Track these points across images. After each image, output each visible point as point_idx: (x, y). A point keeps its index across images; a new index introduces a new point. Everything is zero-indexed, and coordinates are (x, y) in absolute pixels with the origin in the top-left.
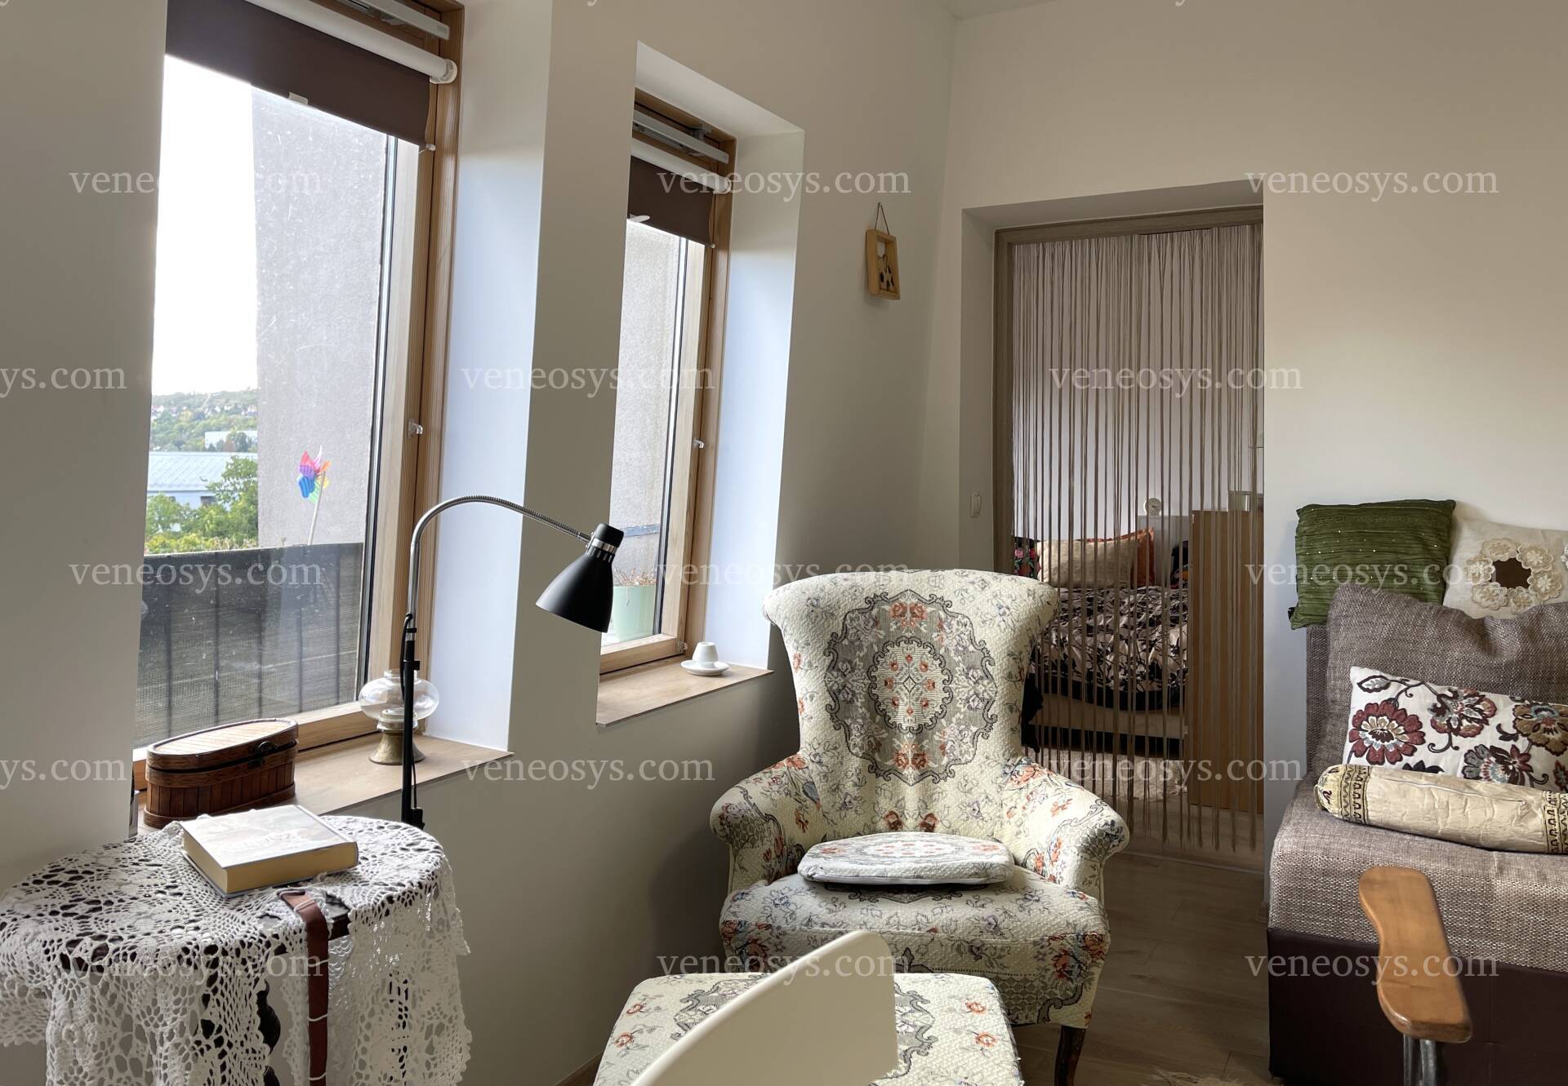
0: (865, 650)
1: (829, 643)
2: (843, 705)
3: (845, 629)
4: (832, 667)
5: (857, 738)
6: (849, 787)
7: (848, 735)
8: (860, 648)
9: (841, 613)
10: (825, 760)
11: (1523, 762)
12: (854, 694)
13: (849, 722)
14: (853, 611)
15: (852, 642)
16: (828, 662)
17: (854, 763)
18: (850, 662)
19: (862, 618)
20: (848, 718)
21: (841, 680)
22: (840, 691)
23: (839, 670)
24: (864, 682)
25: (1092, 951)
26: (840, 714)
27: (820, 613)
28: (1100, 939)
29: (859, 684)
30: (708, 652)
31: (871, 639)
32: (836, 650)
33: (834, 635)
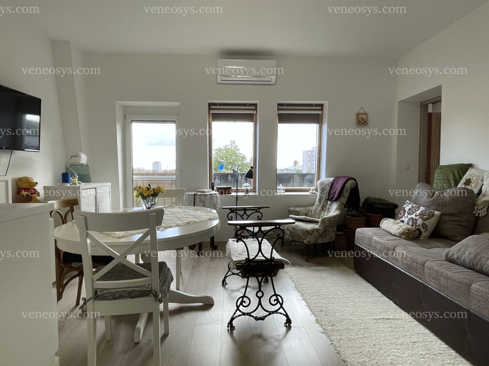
1: (321, 189)
3: (325, 187)
4: (321, 193)
5: (321, 205)
6: (318, 212)
7: (320, 204)
8: (326, 190)
9: (325, 184)
10: (316, 207)
11: (416, 221)
13: (321, 202)
17: (320, 208)
18: (324, 192)
19: (328, 185)
22: (321, 196)
24: (325, 196)
25: (307, 232)
26: (320, 200)
27: (322, 184)
28: (308, 231)
29: (324, 196)
30: (313, 190)
31: (328, 189)
32: (323, 190)
33: (323, 188)
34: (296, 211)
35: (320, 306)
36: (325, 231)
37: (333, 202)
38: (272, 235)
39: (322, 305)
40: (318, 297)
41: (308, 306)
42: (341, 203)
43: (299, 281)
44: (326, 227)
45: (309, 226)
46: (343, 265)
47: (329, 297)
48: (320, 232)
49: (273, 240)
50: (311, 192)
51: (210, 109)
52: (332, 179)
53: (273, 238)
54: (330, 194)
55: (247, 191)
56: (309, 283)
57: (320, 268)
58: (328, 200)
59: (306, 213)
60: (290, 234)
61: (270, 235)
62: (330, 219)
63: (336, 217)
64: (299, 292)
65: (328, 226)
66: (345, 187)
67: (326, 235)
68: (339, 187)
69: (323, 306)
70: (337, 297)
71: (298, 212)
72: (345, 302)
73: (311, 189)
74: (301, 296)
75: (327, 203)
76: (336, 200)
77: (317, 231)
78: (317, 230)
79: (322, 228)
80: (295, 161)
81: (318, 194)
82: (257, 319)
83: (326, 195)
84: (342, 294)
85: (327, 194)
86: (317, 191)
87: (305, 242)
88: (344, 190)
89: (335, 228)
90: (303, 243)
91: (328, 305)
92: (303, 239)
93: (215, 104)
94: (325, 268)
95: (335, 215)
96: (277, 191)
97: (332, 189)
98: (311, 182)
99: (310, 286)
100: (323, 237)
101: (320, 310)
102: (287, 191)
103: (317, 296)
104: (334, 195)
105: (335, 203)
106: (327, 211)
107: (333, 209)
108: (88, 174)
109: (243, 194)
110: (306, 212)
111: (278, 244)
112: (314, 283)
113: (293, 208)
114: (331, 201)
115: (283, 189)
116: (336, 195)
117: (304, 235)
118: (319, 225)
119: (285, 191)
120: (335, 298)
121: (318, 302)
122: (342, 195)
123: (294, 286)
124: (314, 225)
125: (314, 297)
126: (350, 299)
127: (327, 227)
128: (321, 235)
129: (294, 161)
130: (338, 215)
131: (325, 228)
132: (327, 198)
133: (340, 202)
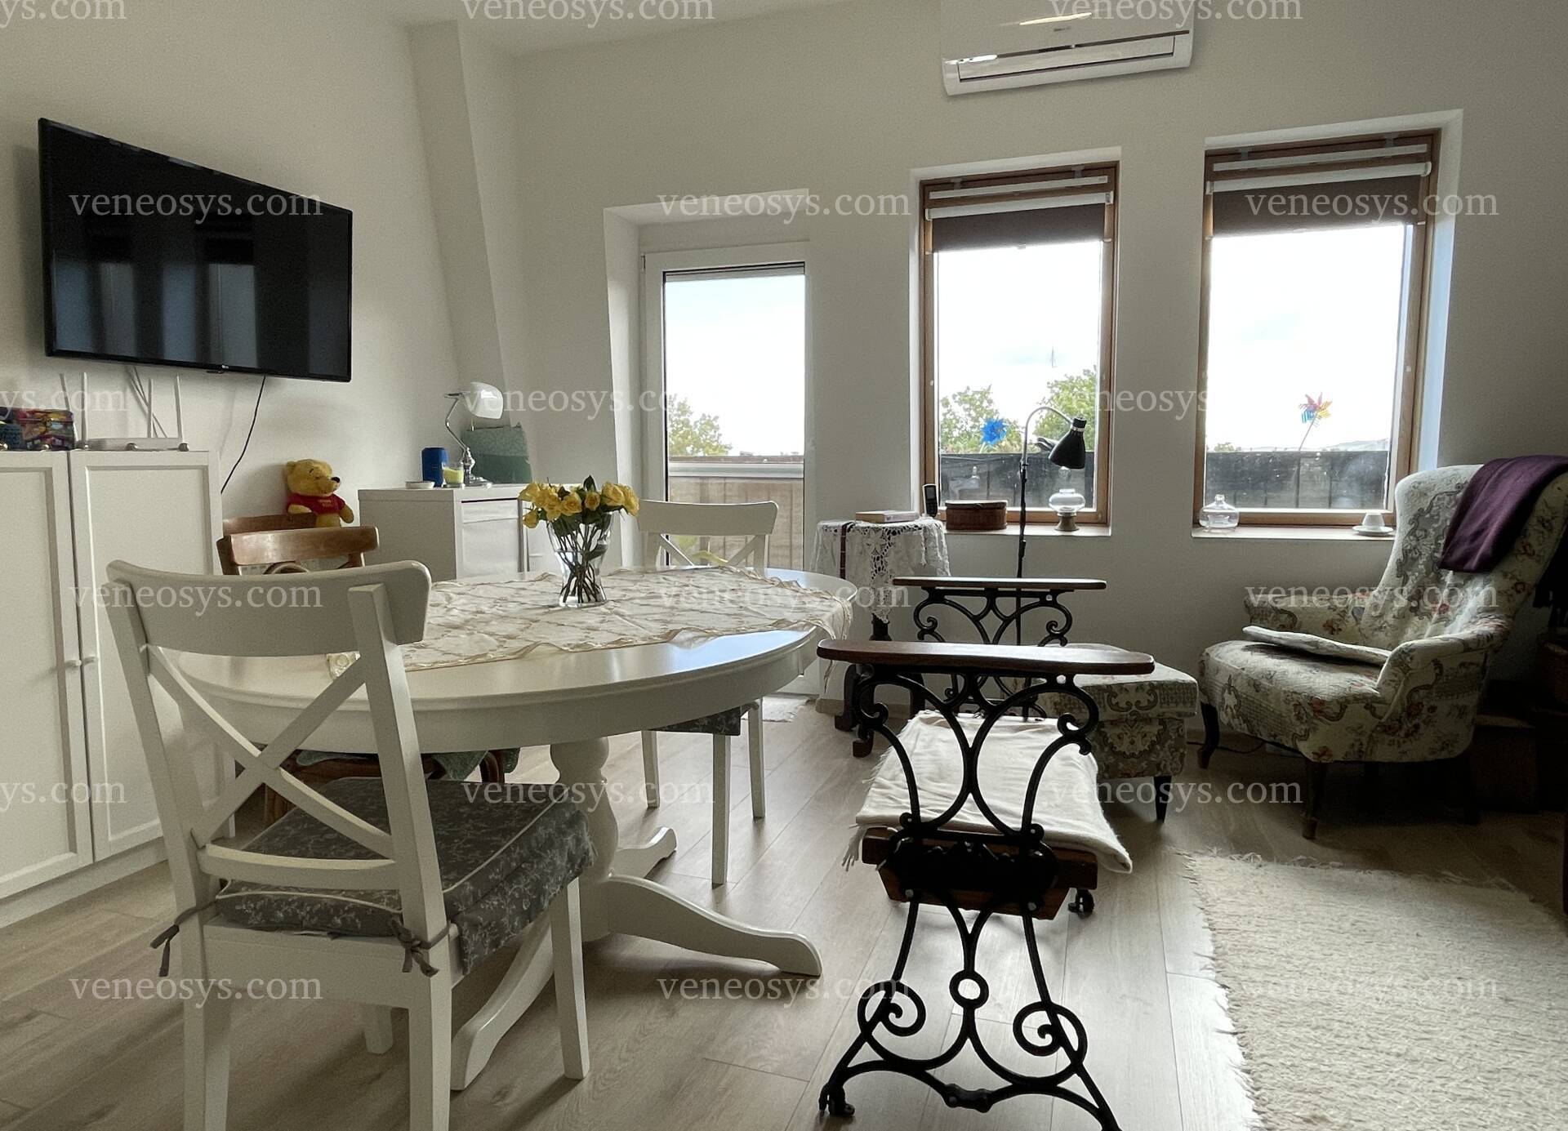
0: (1440, 523)
1: (1415, 515)
2: (1409, 561)
3: (1431, 506)
4: (1412, 533)
6: (1389, 618)
7: (1406, 583)
8: (1437, 520)
9: (1431, 495)
12: (1420, 554)
13: (1409, 573)
14: (1441, 494)
15: (1432, 517)
16: (1409, 529)
18: (1426, 531)
19: (1447, 498)
20: (1410, 570)
21: (1414, 543)
22: (1410, 551)
23: (1415, 536)
24: (1431, 547)
25: (1315, 708)
26: (1403, 568)
27: (1416, 493)
28: (1322, 702)
29: (1426, 548)
30: (1373, 519)
31: (1447, 515)
32: (1419, 521)
33: (1421, 510)
34: (1282, 611)
35: (1317, 1092)
36: (1411, 709)
37: (1470, 578)
38: (1141, 708)
39: (1329, 1084)
40: (1319, 1032)
41: (1248, 1072)
42: (1507, 584)
43: (1242, 928)
44: (1416, 690)
45: (1327, 683)
46: (1503, 881)
47: (1383, 1044)
48: (1386, 713)
49: (1147, 728)
50: (1364, 528)
51: (925, 203)
52: (1467, 472)
53: (1148, 721)
54: (1455, 540)
55: (1067, 521)
56: (1290, 950)
57: (1373, 877)
58: (1444, 565)
59: (1333, 621)
60: (1238, 706)
61: (1134, 708)
62: (1437, 657)
63: (1472, 646)
64: (1224, 986)
65: (1427, 687)
66: (1539, 506)
67: (1417, 727)
68: (1500, 506)
69: (1329, 1095)
70: (1430, 1054)
71: (1291, 614)
72: (1468, 1094)
73: (1365, 514)
74: (1230, 1010)
75: (1438, 581)
76: (1486, 567)
77: (1369, 707)
78: (1368, 702)
79: (1395, 696)
80: (1311, 401)
81: (1397, 537)
82: (953, 1095)
83: (1437, 544)
84: (1462, 1046)
85: (1442, 542)
86: (1394, 527)
87: (1306, 749)
88: (1533, 521)
89: (1471, 700)
90: (1296, 751)
91: (1362, 1091)
92: (1295, 737)
93: (945, 184)
94: (1399, 882)
95: (1470, 636)
96: (1203, 523)
97: (1467, 518)
98: (1373, 488)
99: (1289, 967)
100: (1402, 733)
101: (1307, 1114)
102: (1246, 521)
103: (1317, 1028)
104: (1476, 543)
105: (1481, 583)
106: (1435, 616)
107: (1466, 610)
108: (519, 455)
109: (1052, 531)
110: (1333, 615)
111: (1170, 747)
112: (1317, 955)
114: (1463, 571)
115: (1231, 516)
116: (1485, 545)
117: (1299, 718)
118: (1380, 678)
119: (1240, 524)
120: (1414, 1061)
121: (1309, 1064)
122: (1518, 545)
123: (1209, 949)
124: (1357, 678)
125: (1292, 1032)
126: (1508, 1086)
127: (1422, 692)
128: (1390, 727)
129: (1306, 402)
130: (1490, 637)
131: (1410, 696)
132: (1439, 555)
133: (1505, 575)
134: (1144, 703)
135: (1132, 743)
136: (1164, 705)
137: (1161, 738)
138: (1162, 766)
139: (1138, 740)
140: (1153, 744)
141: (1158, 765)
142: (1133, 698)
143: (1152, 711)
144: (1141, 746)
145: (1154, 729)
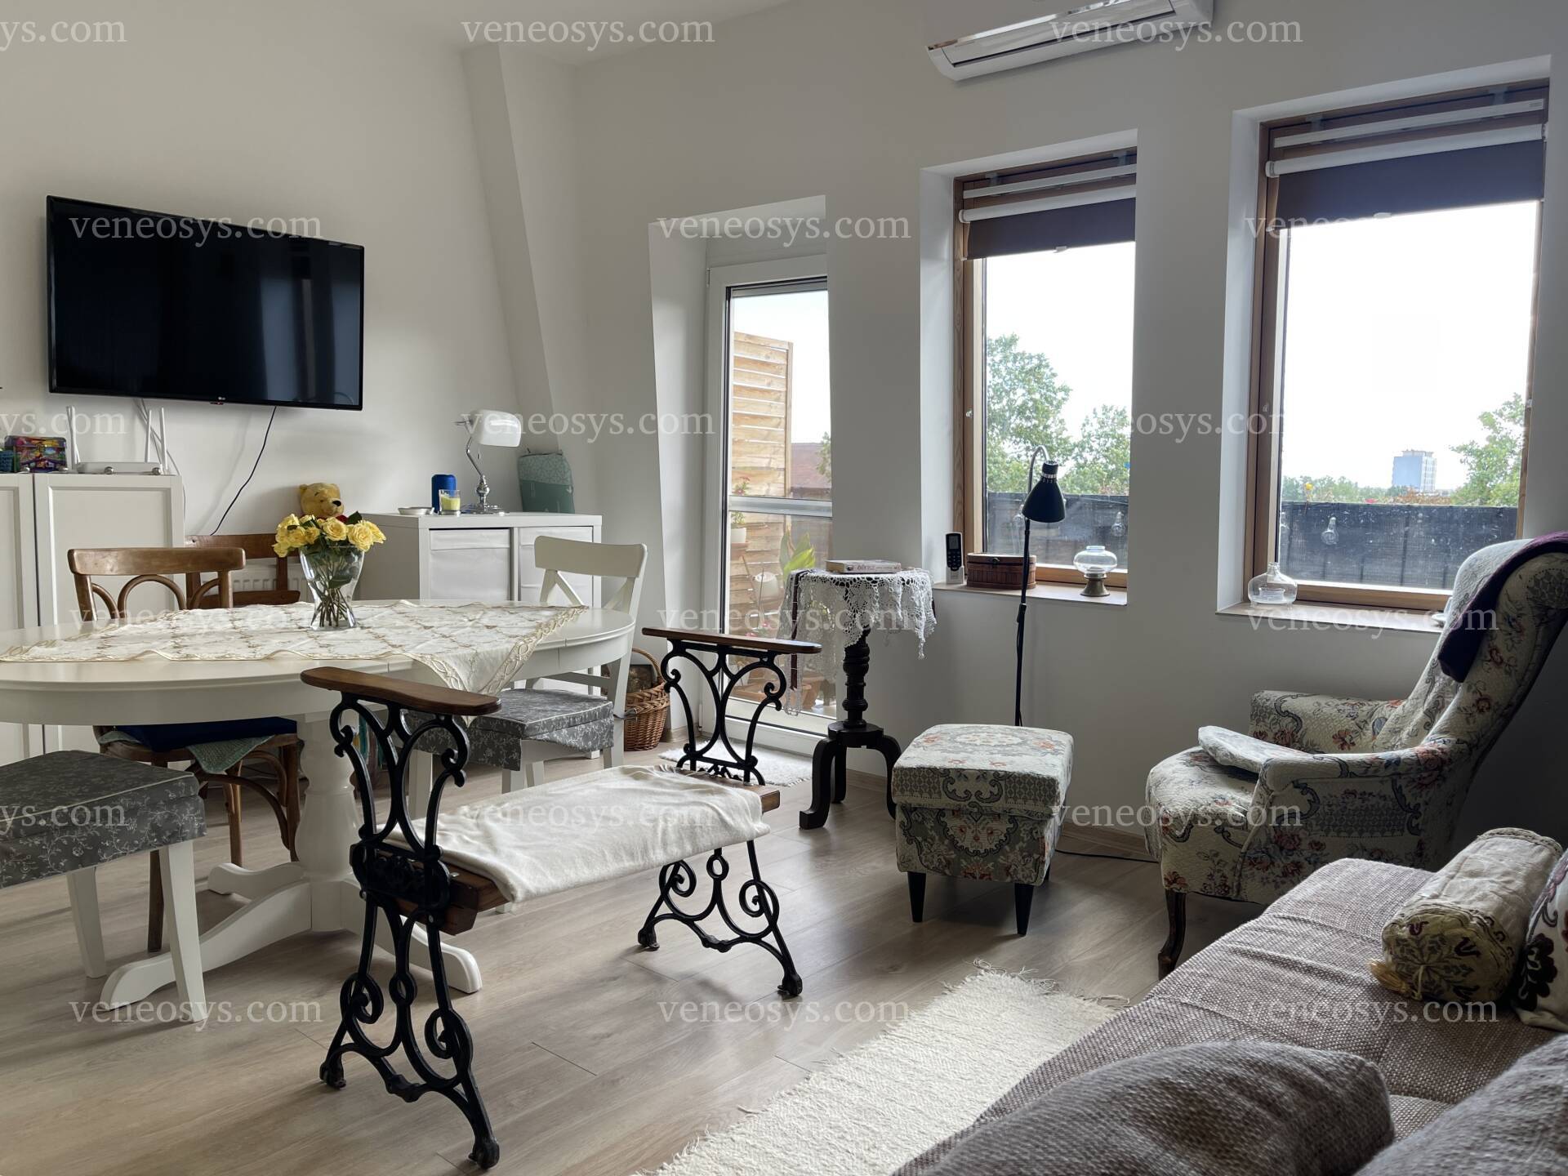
25: (1164, 824)
36: (1282, 841)
38: (982, 800)
48: (1243, 840)
49: (994, 825)
51: (958, 204)
53: (997, 816)
55: (1093, 585)
61: (973, 799)
62: (1299, 779)
67: (1298, 865)
71: (1296, 719)
77: (1220, 830)
87: (1162, 874)
93: (982, 180)
96: (1253, 597)
100: (1278, 871)
102: (1306, 597)
109: (1075, 594)
111: (1021, 850)
113: (1279, 694)
115: (1289, 590)
118: (1255, 792)
119: (1296, 601)
124: (1231, 795)
134: (986, 795)
135: (976, 839)
136: (1010, 800)
137: (1011, 837)
138: (1011, 870)
139: (983, 837)
140: (1000, 846)
141: (1007, 869)
142: (973, 787)
143: (997, 803)
144: (986, 844)
145: (1002, 827)
